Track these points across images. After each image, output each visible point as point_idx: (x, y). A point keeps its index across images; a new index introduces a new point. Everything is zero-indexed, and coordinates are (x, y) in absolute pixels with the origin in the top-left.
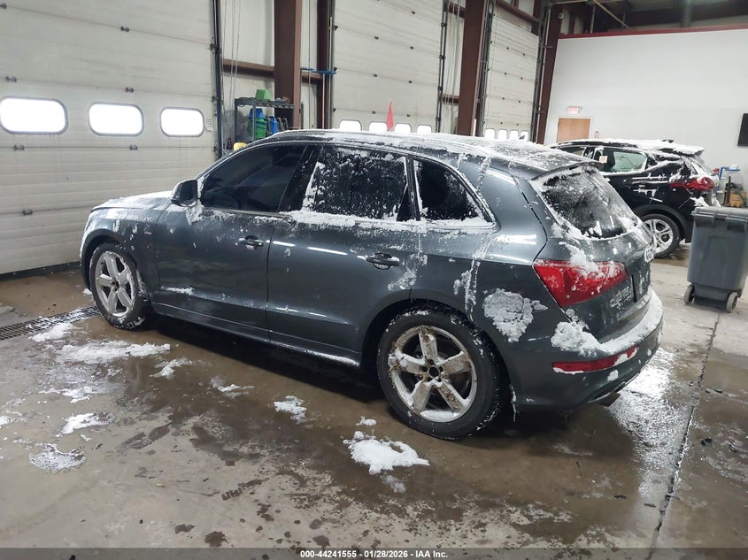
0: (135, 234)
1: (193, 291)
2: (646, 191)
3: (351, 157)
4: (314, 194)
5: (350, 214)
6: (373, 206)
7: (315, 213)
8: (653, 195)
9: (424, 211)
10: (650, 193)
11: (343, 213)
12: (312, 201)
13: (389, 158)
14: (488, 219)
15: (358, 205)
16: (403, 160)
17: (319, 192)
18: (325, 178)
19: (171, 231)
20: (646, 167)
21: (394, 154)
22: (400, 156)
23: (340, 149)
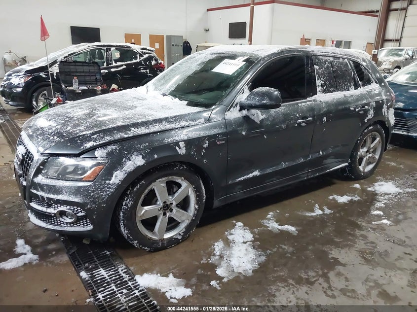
0: (206, 149)
1: (259, 171)
2: (145, 71)
3: (327, 61)
4: (320, 84)
5: (338, 91)
6: (345, 85)
7: (323, 94)
8: (148, 72)
9: (360, 83)
10: (147, 72)
11: (335, 91)
12: (320, 88)
13: (341, 60)
14: (376, 83)
15: (339, 86)
16: (346, 60)
17: (322, 82)
18: (322, 74)
19: (244, 133)
20: (140, 58)
21: (343, 58)
22: (344, 59)
23: (321, 57)
